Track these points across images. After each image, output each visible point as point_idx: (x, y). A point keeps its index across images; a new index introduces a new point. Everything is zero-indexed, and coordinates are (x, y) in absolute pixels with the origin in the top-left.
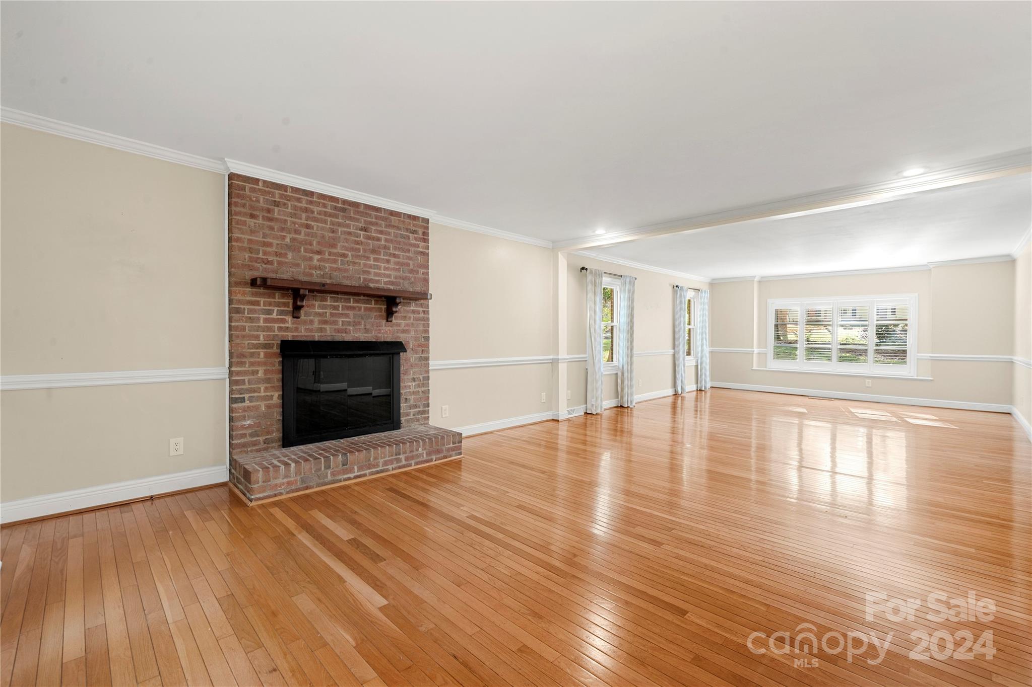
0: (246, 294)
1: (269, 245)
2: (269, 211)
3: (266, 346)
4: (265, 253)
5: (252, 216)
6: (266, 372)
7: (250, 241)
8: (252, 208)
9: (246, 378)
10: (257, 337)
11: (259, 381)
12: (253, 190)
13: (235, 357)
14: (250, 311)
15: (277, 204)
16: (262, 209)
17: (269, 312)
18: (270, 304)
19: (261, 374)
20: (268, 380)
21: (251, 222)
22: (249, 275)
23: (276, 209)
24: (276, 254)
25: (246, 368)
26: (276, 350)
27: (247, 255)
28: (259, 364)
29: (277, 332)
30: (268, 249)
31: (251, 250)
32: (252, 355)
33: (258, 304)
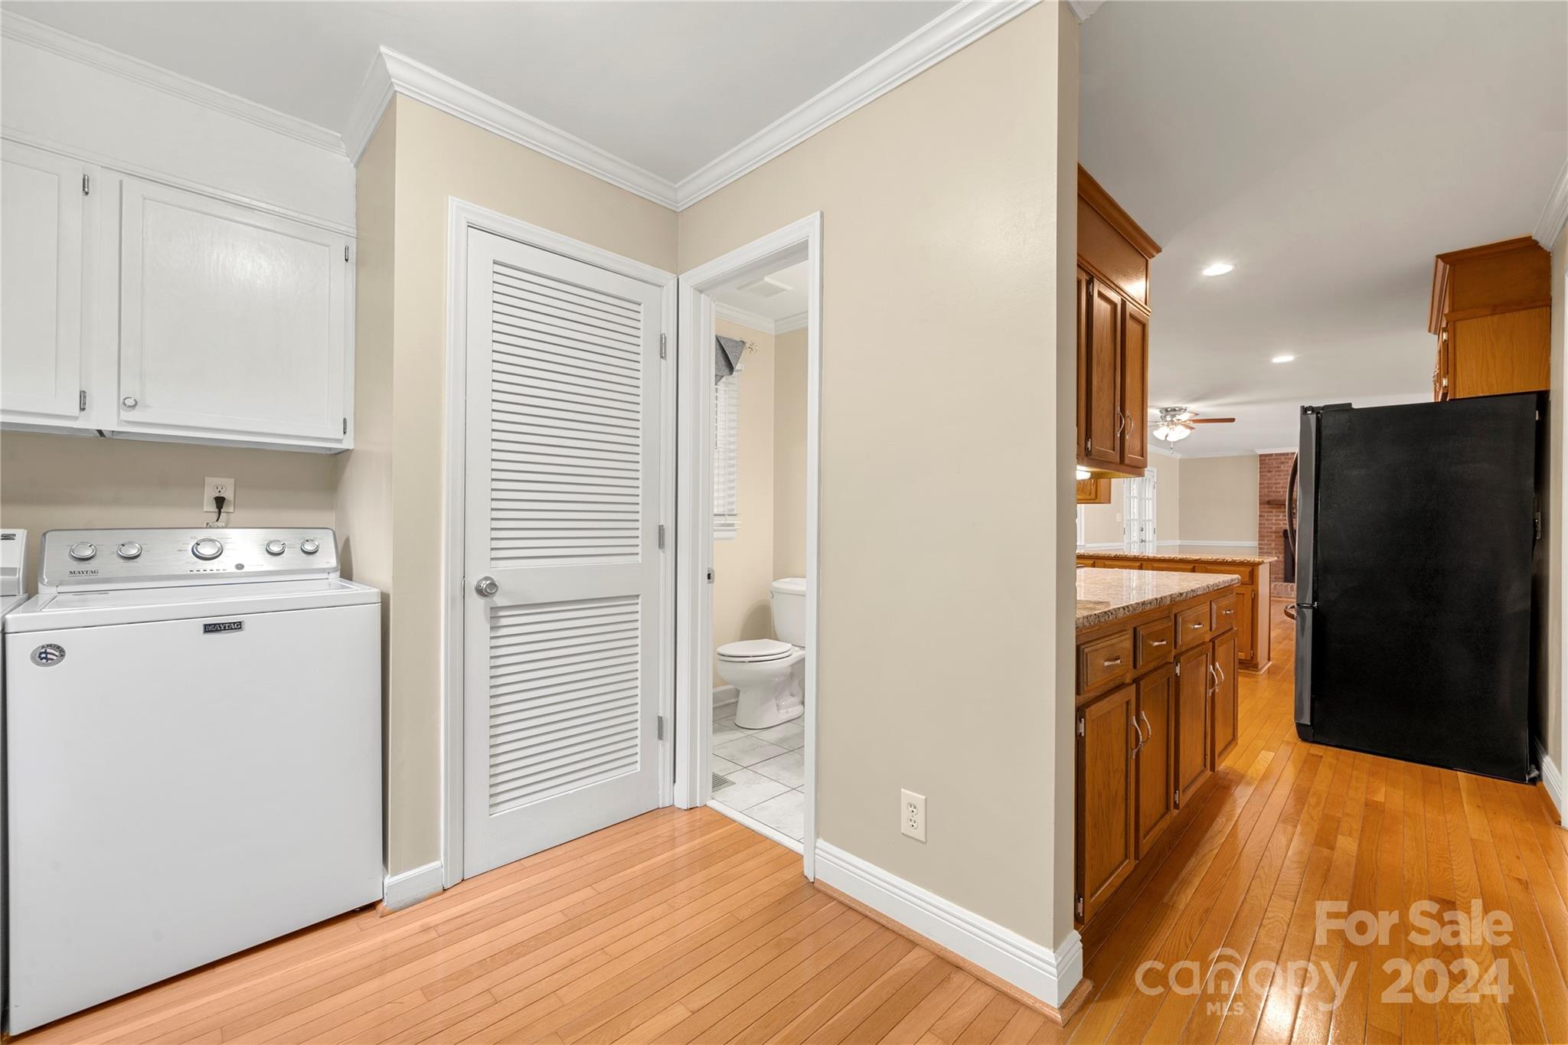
0: (1267, 508)
1: (1279, 483)
2: (1278, 467)
3: (1275, 532)
4: (1276, 488)
5: (1269, 472)
6: (1276, 545)
7: (1268, 483)
8: (1269, 468)
9: (1265, 547)
10: (1271, 528)
11: (1272, 549)
12: (1270, 460)
13: (1261, 537)
14: (1268, 516)
15: (1283, 463)
16: (1275, 467)
17: (1278, 516)
18: (1279, 512)
19: (1273, 546)
20: (1276, 549)
21: (1269, 475)
22: (1267, 499)
23: (1282, 466)
24: (1282, 487)
25: (1266, 542)
26: (1281, 534)
27: (1266, 490)
28: (1272, 541)
29: (1282, 526)
30: (1278, 486)
31: (1268, 488)
32: (1269, 536)
33: (1272, 512)
